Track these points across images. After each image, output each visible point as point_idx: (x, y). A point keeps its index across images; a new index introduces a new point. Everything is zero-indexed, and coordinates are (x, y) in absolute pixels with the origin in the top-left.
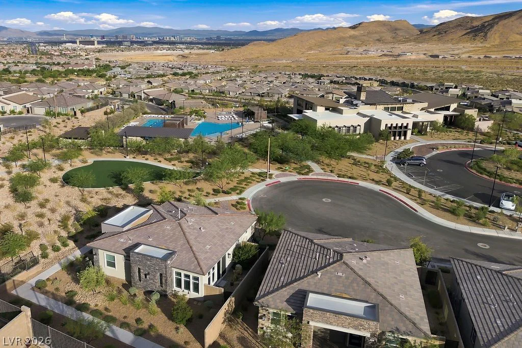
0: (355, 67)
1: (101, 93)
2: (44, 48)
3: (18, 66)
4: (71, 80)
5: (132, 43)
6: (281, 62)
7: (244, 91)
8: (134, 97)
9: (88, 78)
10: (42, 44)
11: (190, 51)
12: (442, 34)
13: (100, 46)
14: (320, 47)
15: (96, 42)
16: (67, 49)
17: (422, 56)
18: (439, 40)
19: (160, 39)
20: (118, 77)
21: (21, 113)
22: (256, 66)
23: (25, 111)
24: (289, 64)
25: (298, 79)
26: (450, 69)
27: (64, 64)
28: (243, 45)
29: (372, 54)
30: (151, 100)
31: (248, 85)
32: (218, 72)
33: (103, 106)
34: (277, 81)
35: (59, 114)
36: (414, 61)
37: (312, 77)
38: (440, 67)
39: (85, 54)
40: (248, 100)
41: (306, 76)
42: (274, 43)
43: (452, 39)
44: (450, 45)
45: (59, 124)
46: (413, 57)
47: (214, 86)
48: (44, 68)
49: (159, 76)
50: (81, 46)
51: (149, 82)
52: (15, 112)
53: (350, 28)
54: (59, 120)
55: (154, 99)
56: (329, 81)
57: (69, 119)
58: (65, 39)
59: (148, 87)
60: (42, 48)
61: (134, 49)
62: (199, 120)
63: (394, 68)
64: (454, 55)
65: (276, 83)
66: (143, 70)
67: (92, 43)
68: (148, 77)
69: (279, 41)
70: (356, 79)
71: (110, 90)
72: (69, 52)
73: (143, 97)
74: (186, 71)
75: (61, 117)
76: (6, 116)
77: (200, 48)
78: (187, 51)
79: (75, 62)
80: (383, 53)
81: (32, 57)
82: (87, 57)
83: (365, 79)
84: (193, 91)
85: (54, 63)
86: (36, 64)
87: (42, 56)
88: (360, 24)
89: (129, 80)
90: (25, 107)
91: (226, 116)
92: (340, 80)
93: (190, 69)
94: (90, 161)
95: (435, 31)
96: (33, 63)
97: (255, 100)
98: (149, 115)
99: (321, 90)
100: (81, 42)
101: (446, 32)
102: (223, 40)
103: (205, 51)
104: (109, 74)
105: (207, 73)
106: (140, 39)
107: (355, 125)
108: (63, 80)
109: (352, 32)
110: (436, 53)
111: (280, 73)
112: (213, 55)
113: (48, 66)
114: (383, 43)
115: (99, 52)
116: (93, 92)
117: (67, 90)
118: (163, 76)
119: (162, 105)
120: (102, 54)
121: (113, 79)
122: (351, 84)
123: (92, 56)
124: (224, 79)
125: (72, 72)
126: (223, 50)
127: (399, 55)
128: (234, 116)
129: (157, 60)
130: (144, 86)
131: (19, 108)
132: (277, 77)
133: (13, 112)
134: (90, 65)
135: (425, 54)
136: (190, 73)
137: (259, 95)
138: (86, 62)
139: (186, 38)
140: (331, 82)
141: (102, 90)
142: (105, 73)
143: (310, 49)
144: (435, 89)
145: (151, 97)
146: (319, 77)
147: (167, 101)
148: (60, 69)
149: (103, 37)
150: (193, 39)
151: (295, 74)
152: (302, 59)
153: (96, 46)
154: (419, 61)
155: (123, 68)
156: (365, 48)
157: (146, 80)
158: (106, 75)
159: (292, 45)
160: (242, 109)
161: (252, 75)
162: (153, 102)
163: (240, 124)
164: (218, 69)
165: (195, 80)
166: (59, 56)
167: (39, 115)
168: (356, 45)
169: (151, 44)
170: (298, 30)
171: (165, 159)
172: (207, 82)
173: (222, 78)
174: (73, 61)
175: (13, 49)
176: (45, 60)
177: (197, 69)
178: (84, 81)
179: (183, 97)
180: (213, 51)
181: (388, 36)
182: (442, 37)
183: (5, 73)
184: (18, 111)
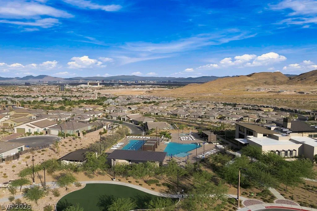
0: (253, 98)
1: (99, 117)
2: (68, 87)
3: (51, 98)
4: (81, 107)
5: (120, 84)
6: (207, 95)
7: (189, 114)
8: (120, 119)
9: (92, 106)
10: (67, 85)
11: (153, 89)
12: (303, 80)
13: (101, 86)
14: (230, 86)
15: (99, 84)
16: (82, 88)
17: (293, 93)
18: (302, 83)
19: (136, 82)
20: (111, 105)
21: (41, 134)
22: (193, 98)
23: (45, 132)
24: (213, 97)
25: (221, 106)
26: (313, 101)
27: (79, 96)
28: (184, 85)
29: (262, 91)
30: (131, 121)
31: (191, 110)
32: (170, 101)
33: (99, 128)
34: (209, 108)
35: (68, 135)
36: (288, 95)
37: (230, 105)
38: (306, 99)
39: (92, 90)
40: (193, 120)
41: (225, 104)
42: (203, 85)
43: (310, 83)
44: (309, 86)
45: (67, 143)
46: (288, 93)
47: (170, 110)
48: (66, 99)
49: (135, 104)
50: (90, 86)
51: (130, 108)
52: (38, 133)
53: (247, 76)
54: (67, 140)
55: (133, 120)
56: (241, 108)
57: (74, 139)
58: (81, 82)
59: (129, 111)
60: (67, 87)
61: (121, 88)
62: (168, 141)
63: (277, 100)
64: (314, 92)
65: (208, 108)
66: (126, 100)
67: (97, 84)
68: (129, 104)
69: (206, 83)
70: (258, 106)
71: (105, 115)
72: (82, 89)
73: (126, 119)
74: (151, 101)
75: (69, 137)
76: (31, 136)
77: (159, 87)
78: (151, 89)
79: (85, 95)
80: (269, 91)
81: (61, 92)
82: (93, 92)
83: (264, 107)
84: (157, 114)
85: (73, 96)
86: (62, 96)
87: (67, 92)
88: (253, 74)
89: (117, 106)
90: (45, 129)
91: (186, 137)
92: (249, 107)
93: (154, 100)
94: (83, 184)
95: (299, 78)
96: (60, 96)
97: (198, 121)
98: (131, 137)
99: (238, 114)
100: (90, 84)
101: (305, 79)
102: (172, 83)
103: (162, 89)
104: (105, 103)
105: (164, 102)
106: (124, 82)
107: (291, 149)
108: (77, 107)
109: (249, 78)
110: (302, 90)
111: (209, 102)
112: (167, 92)
113: (69, 98)
114: (268, 84)
115: (100, 89)
116: (94, 116)
117: (77, 115)
118: (138, 104)
119: (138, 125)
120: (101, 90)
121: (107, 106)
122: (256, 110)
123: (96, 91)
124: (175, 106)
125: (83, 101)
126: (172, 88)
127: (279, 92)
128: (192, 137)
129: (133, 94)
130: (126, 111)
131: (41, 130)
132: (208, 105)
133: (36, 133)
134: (94, 97)
135: (295, 91)
136: (154, 102)
137: (199, 117)
138: (92, 95)
139: (151, 82)
140: (243, 108)
141: (100, 114)
142: (102, 102)
143: (225, 88)
144: (312, 114)
145: (131, 119)
146: (235, 105)
147: (142, 122)
148: (76, 100)
149: (103, 81)
150: (155, 82)
151: (218, 103)
152: (220, 94)
153: (99, 86)
154: (292, 95)
155: (114, 99)
156: (258, 87)
157: (128, 106)
158: (103, 104)
159: (214, 86)
160: (196, 131)
161: (192, 104)
162: (132, 123)
163: (198, 144)
164: (171, 100)
165: (158, 106)
166: (76, 91)
167: (54, 135)
168: (252, 85)
169: (130, 85)
170: (216, 77)
171: (146, 182)
172: (165, 108)
173: (174, 105)
174: (84, 95)
175: (51, 88)
176: (68, 94)
177: (158, 99)
178: (89, 108)
179: (152, 119)
180: (167, 89)
181: (271, 81)
182: (303, 81)
183: (41, 103)
184: (39, 132)
